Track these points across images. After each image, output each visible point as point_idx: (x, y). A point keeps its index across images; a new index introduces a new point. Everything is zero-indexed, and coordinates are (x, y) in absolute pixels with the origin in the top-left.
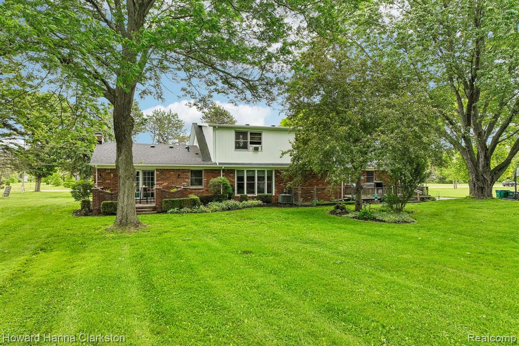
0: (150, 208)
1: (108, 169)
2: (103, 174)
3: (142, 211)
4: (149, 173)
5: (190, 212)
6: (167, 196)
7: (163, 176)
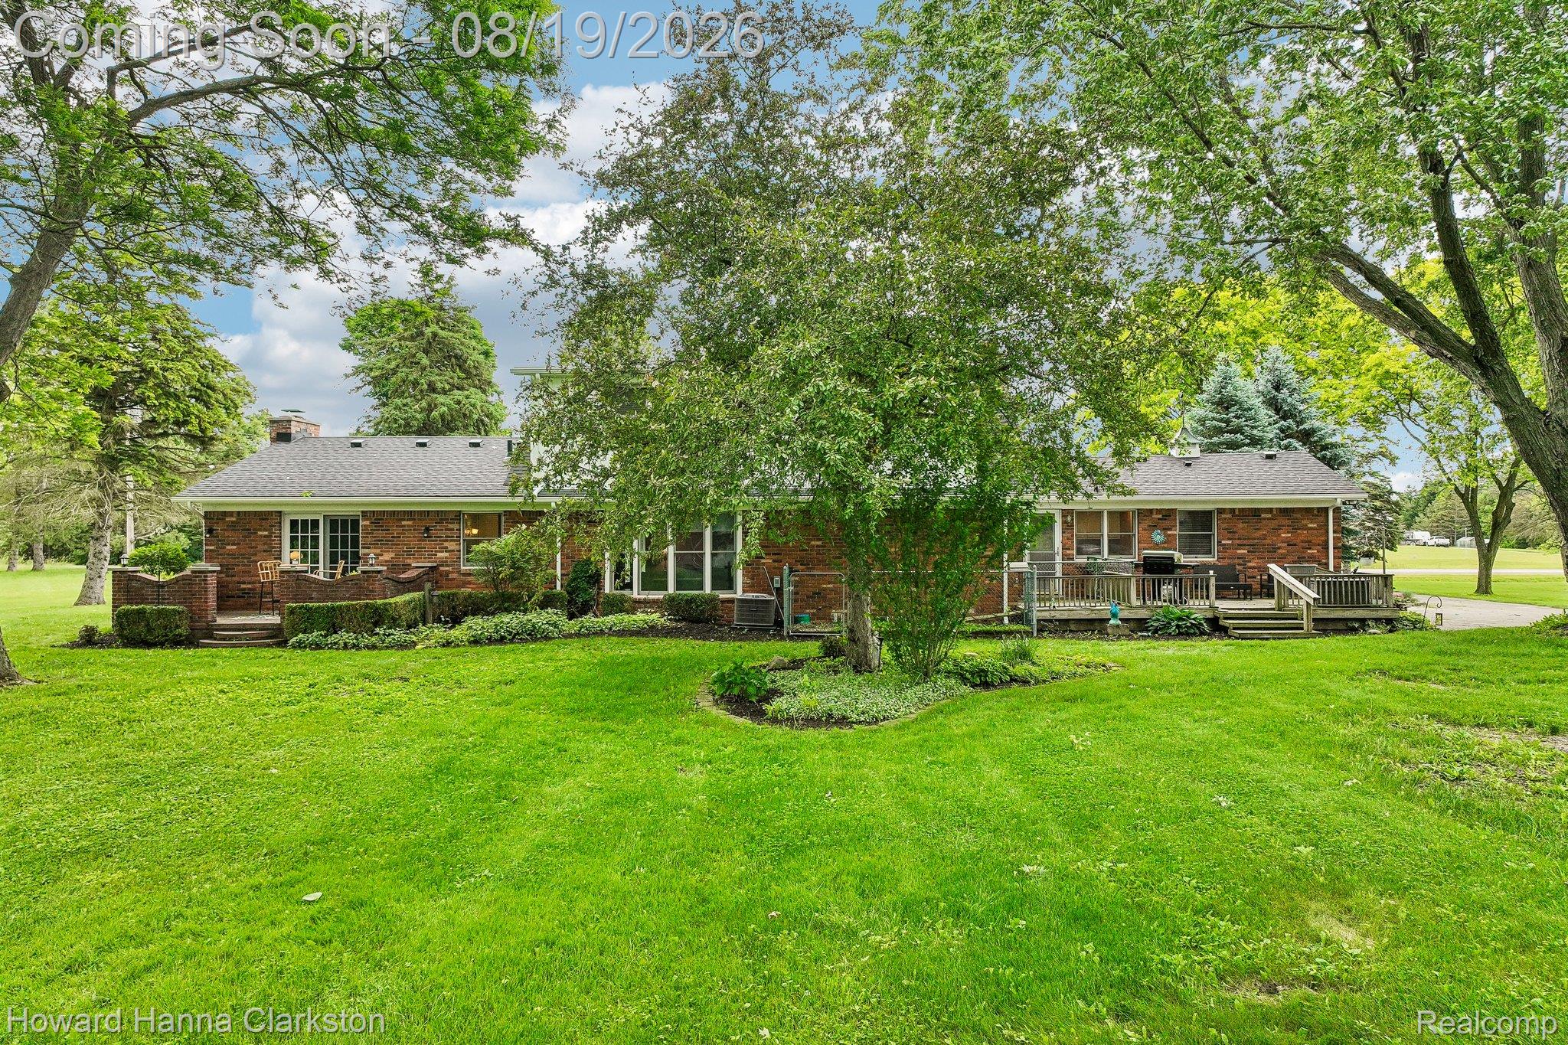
0: (263, 627)
1: (231, 514)
2: (218, 528)
3: (231, 638)
4: (344, 522)
5: (354, 646)
6: (314, 595)
7: (380, 534)
